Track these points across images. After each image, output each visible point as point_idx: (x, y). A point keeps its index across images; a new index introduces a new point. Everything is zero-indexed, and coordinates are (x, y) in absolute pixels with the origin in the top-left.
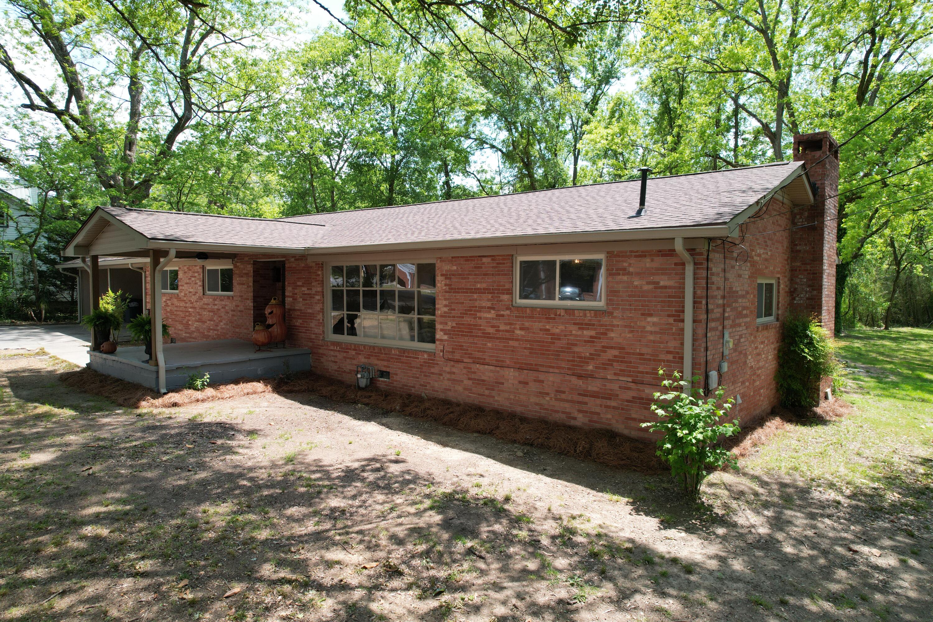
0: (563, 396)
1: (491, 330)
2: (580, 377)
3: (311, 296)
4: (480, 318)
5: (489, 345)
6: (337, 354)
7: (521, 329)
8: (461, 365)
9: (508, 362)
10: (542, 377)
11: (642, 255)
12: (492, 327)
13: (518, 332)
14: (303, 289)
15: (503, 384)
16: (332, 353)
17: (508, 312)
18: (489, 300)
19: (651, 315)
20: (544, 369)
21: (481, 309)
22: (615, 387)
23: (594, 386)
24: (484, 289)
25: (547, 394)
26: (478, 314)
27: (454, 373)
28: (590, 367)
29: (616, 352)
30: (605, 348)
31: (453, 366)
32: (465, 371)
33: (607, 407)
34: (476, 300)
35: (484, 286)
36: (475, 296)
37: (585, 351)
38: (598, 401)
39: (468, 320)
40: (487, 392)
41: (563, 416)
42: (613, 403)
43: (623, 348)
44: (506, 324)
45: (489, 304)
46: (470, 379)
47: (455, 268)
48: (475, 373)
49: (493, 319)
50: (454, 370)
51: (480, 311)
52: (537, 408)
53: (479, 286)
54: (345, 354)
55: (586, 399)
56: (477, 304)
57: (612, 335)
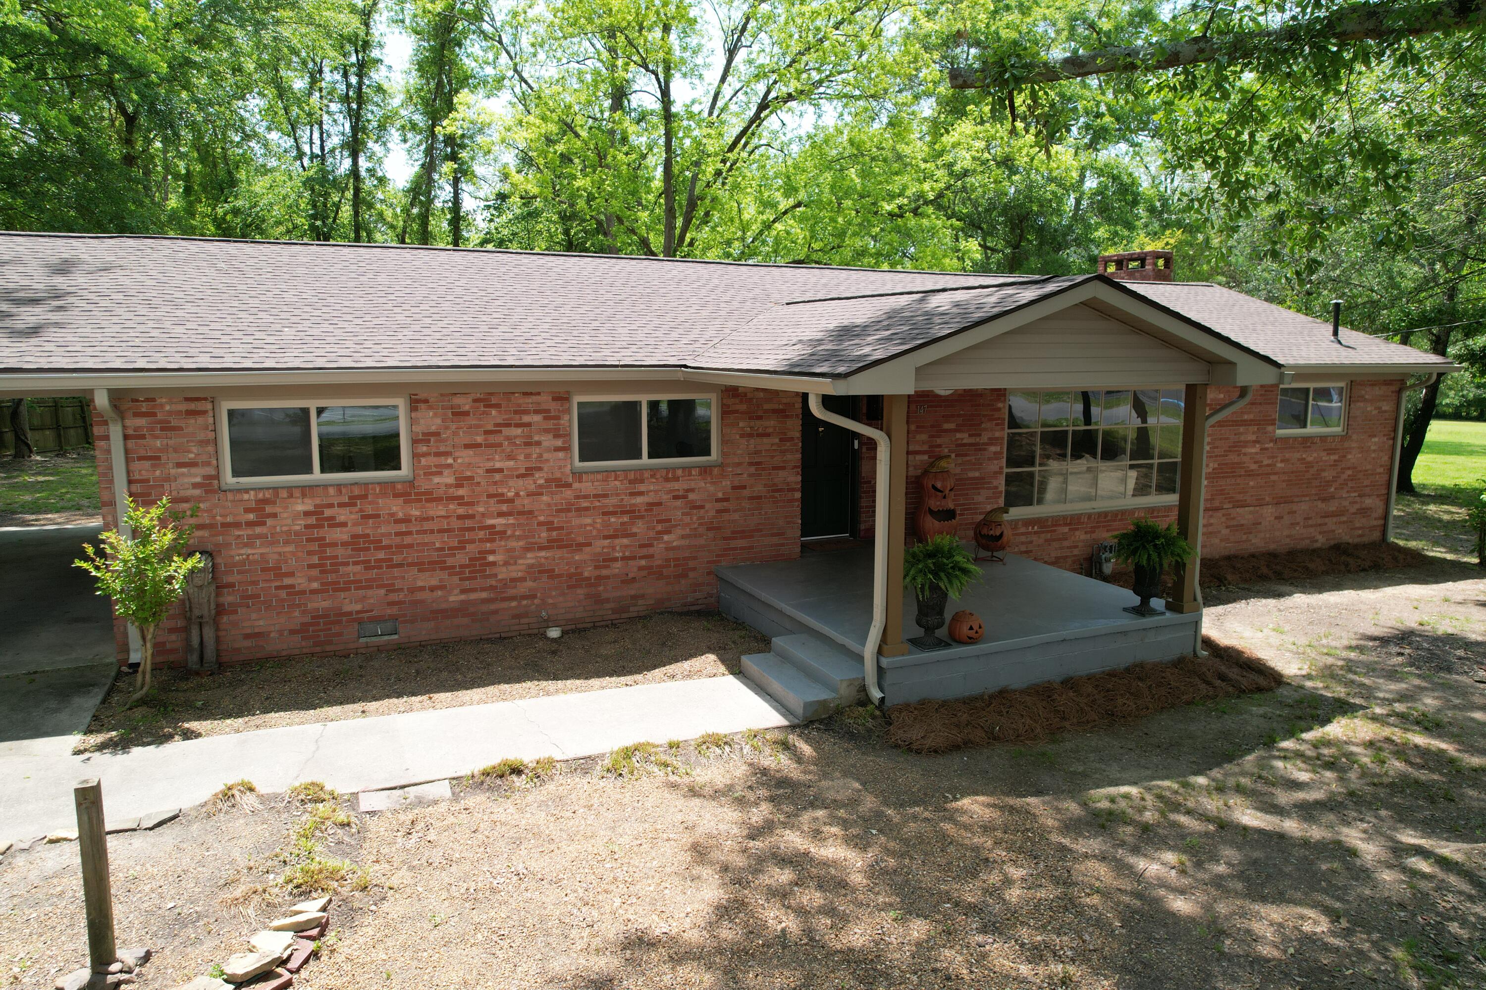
0: (1310, 522)
1: (1254, 467)
2: (1324, 500)
3: (979, 448)
4: (1245, 454)
5: (1251, 483)
6: (1034, 538)
7: (1282, 461)
8: (1219, 514)
9: (1267, 499)
10: (1295, 507)
11: (1373, 384)
12: (1255, 463)
13: (1279, 465)
14: (958, 435)
15: (1260, 523)
16: (1023, 539)
17: (1271, 445)
18: (1253, 433)
19: (1375, 436)
20: (1296, 499)
21: (1246, 444)
22: (1346, 503)
23: (1332, 507)
24: (1251, 420)
25: (1298, 524)
26: (1244, 450)
27: (1211, 525)
28: (1332, 489)
29: (1349, 472)
30: (1344, 469)
31: (1211, 516)
32: (1223, 519)
33: (1340, 523)
34: (1241, 434)
35: (1251, 416)
36: (1242, 429)
37: (1328, 475)
38: (1335, 519)
39: (1233, 458)
40: (1244, 537)
41: (1307, 541)
42: (1344, 519)
43: (1355, 468)
44: (1269, 458)
45: (1254, 438)
46: (1227, 527)
47: (1222, 396)
48: (1234, 518)
49: (1256, 453)
50: (1212, 521)
51: (1245, 447)
52: (1288, 541)
53: (1246, 417)
54: (1049, 536)
55: (1327, 520)
56: (1242, 438)
57: (1349, 457)
